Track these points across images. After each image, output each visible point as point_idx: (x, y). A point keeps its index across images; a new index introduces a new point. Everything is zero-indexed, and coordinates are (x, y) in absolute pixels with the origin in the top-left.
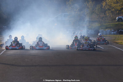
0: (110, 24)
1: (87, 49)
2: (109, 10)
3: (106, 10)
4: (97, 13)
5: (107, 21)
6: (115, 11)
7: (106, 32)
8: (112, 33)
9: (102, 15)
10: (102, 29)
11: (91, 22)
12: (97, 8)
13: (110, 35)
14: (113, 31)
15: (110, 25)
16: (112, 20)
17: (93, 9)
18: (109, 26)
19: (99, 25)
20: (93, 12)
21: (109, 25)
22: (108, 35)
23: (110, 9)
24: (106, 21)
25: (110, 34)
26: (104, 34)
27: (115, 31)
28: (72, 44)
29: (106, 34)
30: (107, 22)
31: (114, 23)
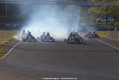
2: (92, 14)
3: (90, 15)
4: (84, 16)
6: (97, 15)
7: (90, 29)
8: (94, 30)
9: (88, 18)
10: (87, 27)
11: (80, 22)
12: (84, 13)
14: (95, 29)
16: (94, 21)
17: (82, 14)
18: (92, 25)
19: (86, 24)
20: (82, 16)
27: (96, 28)
28: (68, 39)
30: (91, 22)
31: (95, 23)
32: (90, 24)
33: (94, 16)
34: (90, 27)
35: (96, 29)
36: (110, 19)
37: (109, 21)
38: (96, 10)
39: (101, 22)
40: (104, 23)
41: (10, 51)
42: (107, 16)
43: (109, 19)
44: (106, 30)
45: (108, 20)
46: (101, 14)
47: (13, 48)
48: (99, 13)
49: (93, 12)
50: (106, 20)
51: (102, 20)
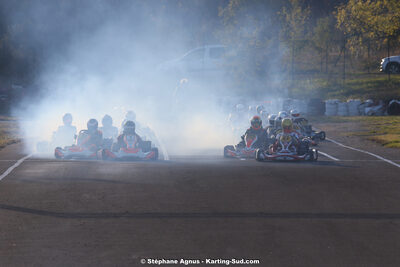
0: (360, 81)
1: (288, 158)
2: (357, 34)
4: (317, 45)
5: (352, 71)
7: (347, 106)
8: (367, 109)
9: (335, 52)
10: (333, 96)
12: (317, 29)
13: (360, 118)
14: (370, 105)
15: (362, 84)
17: (306, 32)
18: (358, 87)
19: (325, 84)
21: (357, 84)
22: (354, 118)
23: (361, 33)
24: (346, 71)
25: (360, 114)
26: (340, 113)
27: (376, 104)
29: (348, 115)
30: (351, 75)
31: (373, 80)
32: (347, 81)
33: (366, 41)
34: (347, 95)
35: (376, 108)
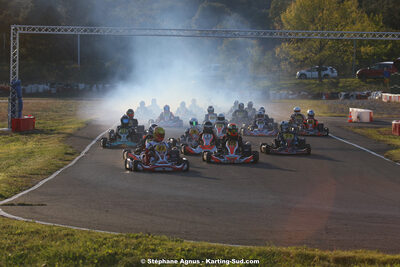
3: (281, 60)
4: (266, 65)
6: (296, 61)
7: (280, 95)
8: (290, 97)
10: (274, 90)
12: (266, 57)
14: (292, 95)
15: (287, 84)
16: (290, 76)
17: (260, 58)
18: (285, 86)
19: (270, 83)
20: (260, 63)
23: (287, 59)
25: (287, 99)
30: (282, 79)
31: (293, 82)
32: (281, 82)
33: (290, 63)
34: (280, 89)
35: (294, 96)
36: (328, 72)
37: (326, 76)
38: (294, 49)
39: (306, 78)
40: (313, 81)
41: (88, 148)
42: (320, 64)
43: (326, 72)
44: (318, 96)
45: (323, 73)
46: (306, 58)
47: (94, 142)
48: (301, 57)
49: (288, 54)
50: (319, 74)
51: (309, 74)
